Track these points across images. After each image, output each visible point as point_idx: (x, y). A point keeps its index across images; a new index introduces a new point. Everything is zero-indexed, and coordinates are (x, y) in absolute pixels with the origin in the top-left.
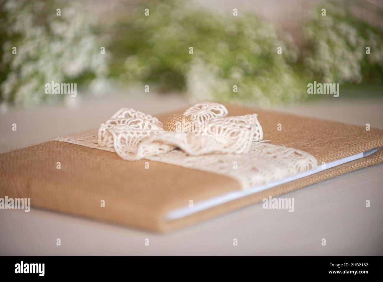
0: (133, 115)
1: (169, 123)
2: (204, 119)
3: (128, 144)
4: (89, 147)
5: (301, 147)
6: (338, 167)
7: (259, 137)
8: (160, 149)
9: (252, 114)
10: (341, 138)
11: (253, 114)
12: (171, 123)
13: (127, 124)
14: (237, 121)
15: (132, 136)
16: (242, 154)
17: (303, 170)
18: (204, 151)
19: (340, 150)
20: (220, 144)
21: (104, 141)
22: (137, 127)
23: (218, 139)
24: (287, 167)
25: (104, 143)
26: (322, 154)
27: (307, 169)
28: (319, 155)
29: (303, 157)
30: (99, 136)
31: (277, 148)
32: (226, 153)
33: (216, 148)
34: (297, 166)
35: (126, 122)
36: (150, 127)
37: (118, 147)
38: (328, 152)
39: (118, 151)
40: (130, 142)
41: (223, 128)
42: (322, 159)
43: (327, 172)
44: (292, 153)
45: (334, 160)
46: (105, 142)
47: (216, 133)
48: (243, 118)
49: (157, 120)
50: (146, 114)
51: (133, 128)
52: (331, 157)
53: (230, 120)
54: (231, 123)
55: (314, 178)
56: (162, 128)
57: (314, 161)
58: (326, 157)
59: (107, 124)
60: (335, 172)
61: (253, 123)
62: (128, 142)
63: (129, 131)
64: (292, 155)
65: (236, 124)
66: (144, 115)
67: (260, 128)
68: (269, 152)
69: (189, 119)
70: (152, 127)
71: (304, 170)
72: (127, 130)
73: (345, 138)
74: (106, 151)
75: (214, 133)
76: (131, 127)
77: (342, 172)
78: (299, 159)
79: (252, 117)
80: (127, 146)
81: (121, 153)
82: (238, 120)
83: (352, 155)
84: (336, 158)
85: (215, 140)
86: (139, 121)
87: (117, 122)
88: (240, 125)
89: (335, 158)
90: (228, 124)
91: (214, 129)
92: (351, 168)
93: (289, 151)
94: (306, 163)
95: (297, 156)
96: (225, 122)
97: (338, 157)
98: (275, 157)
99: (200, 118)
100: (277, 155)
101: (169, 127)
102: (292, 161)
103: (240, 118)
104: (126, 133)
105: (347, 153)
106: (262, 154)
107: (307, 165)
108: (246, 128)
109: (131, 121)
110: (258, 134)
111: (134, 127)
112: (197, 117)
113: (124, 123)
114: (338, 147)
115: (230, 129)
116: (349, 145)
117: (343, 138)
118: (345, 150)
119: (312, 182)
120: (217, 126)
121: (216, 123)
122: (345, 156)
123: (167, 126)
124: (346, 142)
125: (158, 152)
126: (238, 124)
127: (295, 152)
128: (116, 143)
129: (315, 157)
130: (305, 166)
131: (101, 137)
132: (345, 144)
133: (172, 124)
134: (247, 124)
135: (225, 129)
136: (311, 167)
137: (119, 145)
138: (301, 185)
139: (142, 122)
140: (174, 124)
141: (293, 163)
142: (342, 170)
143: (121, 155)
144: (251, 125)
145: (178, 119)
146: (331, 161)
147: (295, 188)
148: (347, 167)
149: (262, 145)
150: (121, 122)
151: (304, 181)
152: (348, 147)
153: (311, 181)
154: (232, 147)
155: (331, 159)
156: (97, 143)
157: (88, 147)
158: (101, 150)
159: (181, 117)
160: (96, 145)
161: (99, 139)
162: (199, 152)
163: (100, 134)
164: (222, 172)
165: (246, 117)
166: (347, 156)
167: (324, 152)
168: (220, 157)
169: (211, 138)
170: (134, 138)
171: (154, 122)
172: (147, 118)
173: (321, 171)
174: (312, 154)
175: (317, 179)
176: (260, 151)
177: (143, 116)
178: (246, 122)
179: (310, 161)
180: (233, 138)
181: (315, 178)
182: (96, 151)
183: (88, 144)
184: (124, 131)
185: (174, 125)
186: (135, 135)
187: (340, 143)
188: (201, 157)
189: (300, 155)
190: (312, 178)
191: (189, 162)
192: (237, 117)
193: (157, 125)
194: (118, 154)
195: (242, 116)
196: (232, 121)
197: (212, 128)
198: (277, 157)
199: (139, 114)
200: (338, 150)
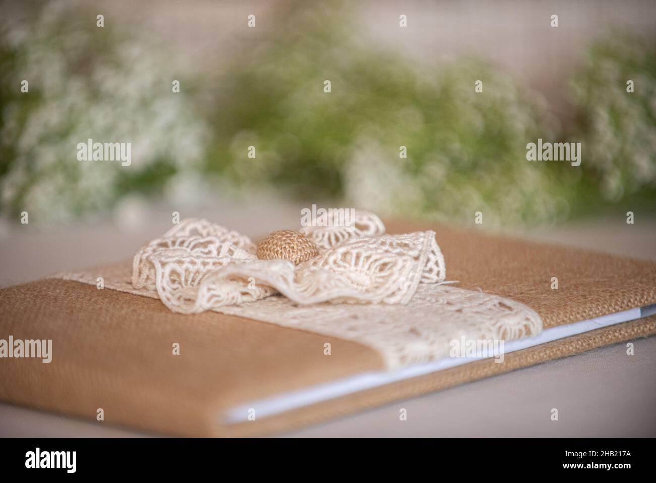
0: (204, 232)
1: (266, 245)
2: (337, 239)
3: (186, 285)
4: (116, 290)
5: (515, 294)
6: (588, 335)
7: (438, 274)
8: (244, 294)
9: (424, 231)
10: (597, 279)
11: (427, 232)
12: (269, 246)
13: (188, 247)
14: (394, 244)
15: (193, 268)
16: (397, 304)
17: (512, 337)
18: (323, 296)
19: (592, 303)
20: (357, 285)
21: (141, 278)
22: (207, 254)
23: (353, 276)
24: (480, 329)
25: (142, 283)
26: (554, 309)
27: (520, 336)
28: (548, 310)
29: (515, 311)
30: (135, 269)
31: (468, 295)
32: (369, 303)
33: (346, 292)
34: (500, 328)
35: (186, 244)
36: (231, 252)
37: (164, 289)
38: (566, 305)
39: (163, 296)
40: (190, 280)
41: (364, 255)
42: (552, 318)
43: (563, 343)
44: (495, 305)
45: (577, 320)
46: (144, 280)
47: (350, 265)
48: (406, 238)
49: (248, 241)
50: (230, 230)
51: (198, 254)
52: (572, 315)
53: (379, 242)
54: (381, 247)
55: (536, 353)
56: (253, 256)
57: (536, 320)
58: (560, 314)
59: (151, 246)
60: (580, 343)
61: (424, 249)
62: (186, 281)
63: (188, 260)
64: (494, 308)
65: (390, 249)
66: (225, 230)
67: (439, 258)
68: (450, 301)
69: (304, 239)
70: (235, 254)
71: (515, 336)
72: (184, 257)
73: (605, 280)
74: (146, 297)
75: (347, 265)
76: (195, 253)
77: (594, 344)
78: (504, 316)
79: (424, 237)
80: (182, 287)
81: (169, 299)
82: (396, 241)
83: (615, 312)
84: (582, 316)
85: (349, 278)
86: (210, 242)
87: (170, 243)
88: (398, 250)
89: (578, 316)
90: (376, 248)
91: (348, 257)
92: (613, 338)
93: (490, 300)
94: (519, 323)
95: (503, 311)
96: (371, 244)
97: (584, 315)
98: (459, 311)
99: (329, 238)
100: (464, 308)
101: (266, 254)
102: (491, 319)
103: (401, 238)
104: (180, 262)
105: (604, 308)
106: (436, 306)
107: (521, 326)
108: (409, 256)
109: (196, 242)
110: (436, 269)
111: (202, 252)
112: (323, 236)
113: (183, 246)
114: (588, 296)
115: (378, 257)
116: (611, 292)
117: (602, 280)
118: (602, 302)
119: (532, 361)
120: (354, 252)
121: (354, 246)
122: (600, 314)
123: (263, 251)
124: (605, 287)
125: (240, 299)
126: (394, 248)
127: (500, 304)
128: (162, 281)
129: (540, 313)
130: (516, 328)
131: (138, 270)
132: (603, 291)
133: (272, 248)
134: (411, 249)
135: (368, 258)
136: (529, 333)
137: (165, 285)
138: (509, 365)
139: (218, 244)
140: (275, 247)
141: (493, 322)
142: (594, 339)
143: (168, 304)
144: (421, 251)
145: (284, 238)
146: (572, 322)
147: (496, 370)
148: (605, 335)
149: (443, 289)
150: (177, 243)
151: (514, 357)
152: (608, 297)
153: (529, 359)
154: (379, 292)
155: (571, 317)
156: (130, 283)
157: (113, 290)
158: (136, 295)
159: (289, 235)
160: (129, 287)
161: (134, 274)
162: (314, 300)
163: (136, 265)
164: (351, 335)
165: (413, 237)
166: (604, 314)
167: (559, 304)
168: (356, 310)
169: (342, 274)
170: (197, 272)
171: (242, 244)
172: (229, 237)
173: (552, 341)
174: (533, 307)
175: (542, 354)
176: (434, 300)
177: (223, 234)
178: (411, 245)
179: (527, 319)
180: (383, 274)
181: (539, 353)
182: (126, 296)
183: (116, 284)
184: (177, 258)
185: (276, 250)
186: (199, 266)
187: (594, 289)
188: (319, 309)
189: (510, 308)
190: (532, 353)
191: (294, 318)
192: (396, 235)
193: (247, 251)
194: (164, 302)
195: (406, 235)
196: (383, 243)
197: (345, 255)
198: (464, 310)
199: (215, 230)
200: (586, 301)
